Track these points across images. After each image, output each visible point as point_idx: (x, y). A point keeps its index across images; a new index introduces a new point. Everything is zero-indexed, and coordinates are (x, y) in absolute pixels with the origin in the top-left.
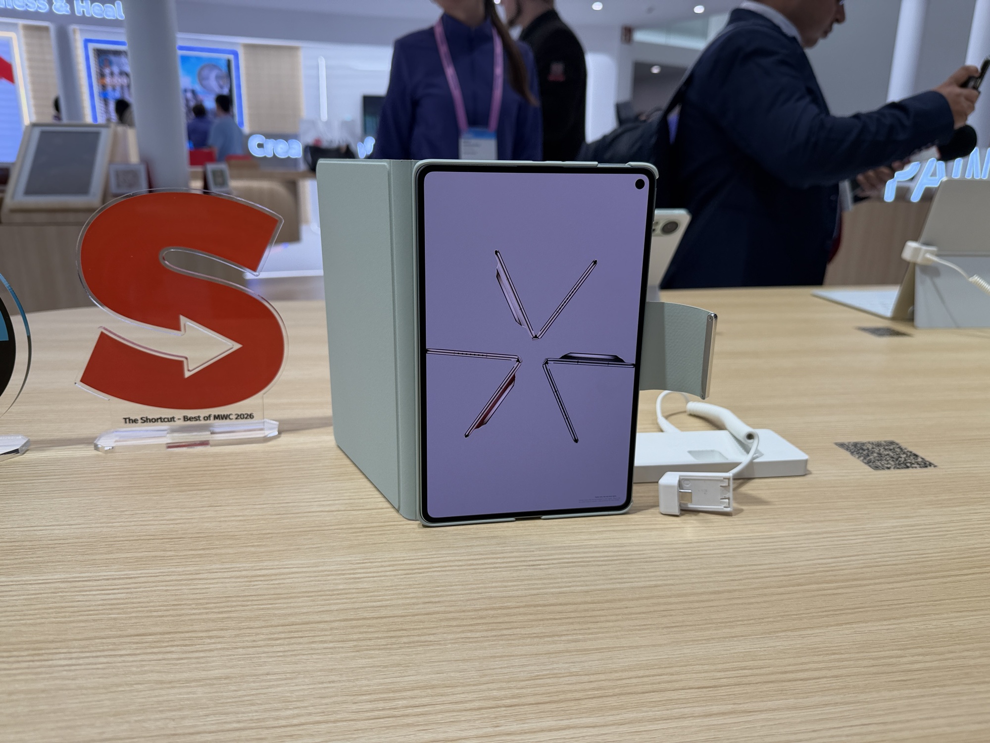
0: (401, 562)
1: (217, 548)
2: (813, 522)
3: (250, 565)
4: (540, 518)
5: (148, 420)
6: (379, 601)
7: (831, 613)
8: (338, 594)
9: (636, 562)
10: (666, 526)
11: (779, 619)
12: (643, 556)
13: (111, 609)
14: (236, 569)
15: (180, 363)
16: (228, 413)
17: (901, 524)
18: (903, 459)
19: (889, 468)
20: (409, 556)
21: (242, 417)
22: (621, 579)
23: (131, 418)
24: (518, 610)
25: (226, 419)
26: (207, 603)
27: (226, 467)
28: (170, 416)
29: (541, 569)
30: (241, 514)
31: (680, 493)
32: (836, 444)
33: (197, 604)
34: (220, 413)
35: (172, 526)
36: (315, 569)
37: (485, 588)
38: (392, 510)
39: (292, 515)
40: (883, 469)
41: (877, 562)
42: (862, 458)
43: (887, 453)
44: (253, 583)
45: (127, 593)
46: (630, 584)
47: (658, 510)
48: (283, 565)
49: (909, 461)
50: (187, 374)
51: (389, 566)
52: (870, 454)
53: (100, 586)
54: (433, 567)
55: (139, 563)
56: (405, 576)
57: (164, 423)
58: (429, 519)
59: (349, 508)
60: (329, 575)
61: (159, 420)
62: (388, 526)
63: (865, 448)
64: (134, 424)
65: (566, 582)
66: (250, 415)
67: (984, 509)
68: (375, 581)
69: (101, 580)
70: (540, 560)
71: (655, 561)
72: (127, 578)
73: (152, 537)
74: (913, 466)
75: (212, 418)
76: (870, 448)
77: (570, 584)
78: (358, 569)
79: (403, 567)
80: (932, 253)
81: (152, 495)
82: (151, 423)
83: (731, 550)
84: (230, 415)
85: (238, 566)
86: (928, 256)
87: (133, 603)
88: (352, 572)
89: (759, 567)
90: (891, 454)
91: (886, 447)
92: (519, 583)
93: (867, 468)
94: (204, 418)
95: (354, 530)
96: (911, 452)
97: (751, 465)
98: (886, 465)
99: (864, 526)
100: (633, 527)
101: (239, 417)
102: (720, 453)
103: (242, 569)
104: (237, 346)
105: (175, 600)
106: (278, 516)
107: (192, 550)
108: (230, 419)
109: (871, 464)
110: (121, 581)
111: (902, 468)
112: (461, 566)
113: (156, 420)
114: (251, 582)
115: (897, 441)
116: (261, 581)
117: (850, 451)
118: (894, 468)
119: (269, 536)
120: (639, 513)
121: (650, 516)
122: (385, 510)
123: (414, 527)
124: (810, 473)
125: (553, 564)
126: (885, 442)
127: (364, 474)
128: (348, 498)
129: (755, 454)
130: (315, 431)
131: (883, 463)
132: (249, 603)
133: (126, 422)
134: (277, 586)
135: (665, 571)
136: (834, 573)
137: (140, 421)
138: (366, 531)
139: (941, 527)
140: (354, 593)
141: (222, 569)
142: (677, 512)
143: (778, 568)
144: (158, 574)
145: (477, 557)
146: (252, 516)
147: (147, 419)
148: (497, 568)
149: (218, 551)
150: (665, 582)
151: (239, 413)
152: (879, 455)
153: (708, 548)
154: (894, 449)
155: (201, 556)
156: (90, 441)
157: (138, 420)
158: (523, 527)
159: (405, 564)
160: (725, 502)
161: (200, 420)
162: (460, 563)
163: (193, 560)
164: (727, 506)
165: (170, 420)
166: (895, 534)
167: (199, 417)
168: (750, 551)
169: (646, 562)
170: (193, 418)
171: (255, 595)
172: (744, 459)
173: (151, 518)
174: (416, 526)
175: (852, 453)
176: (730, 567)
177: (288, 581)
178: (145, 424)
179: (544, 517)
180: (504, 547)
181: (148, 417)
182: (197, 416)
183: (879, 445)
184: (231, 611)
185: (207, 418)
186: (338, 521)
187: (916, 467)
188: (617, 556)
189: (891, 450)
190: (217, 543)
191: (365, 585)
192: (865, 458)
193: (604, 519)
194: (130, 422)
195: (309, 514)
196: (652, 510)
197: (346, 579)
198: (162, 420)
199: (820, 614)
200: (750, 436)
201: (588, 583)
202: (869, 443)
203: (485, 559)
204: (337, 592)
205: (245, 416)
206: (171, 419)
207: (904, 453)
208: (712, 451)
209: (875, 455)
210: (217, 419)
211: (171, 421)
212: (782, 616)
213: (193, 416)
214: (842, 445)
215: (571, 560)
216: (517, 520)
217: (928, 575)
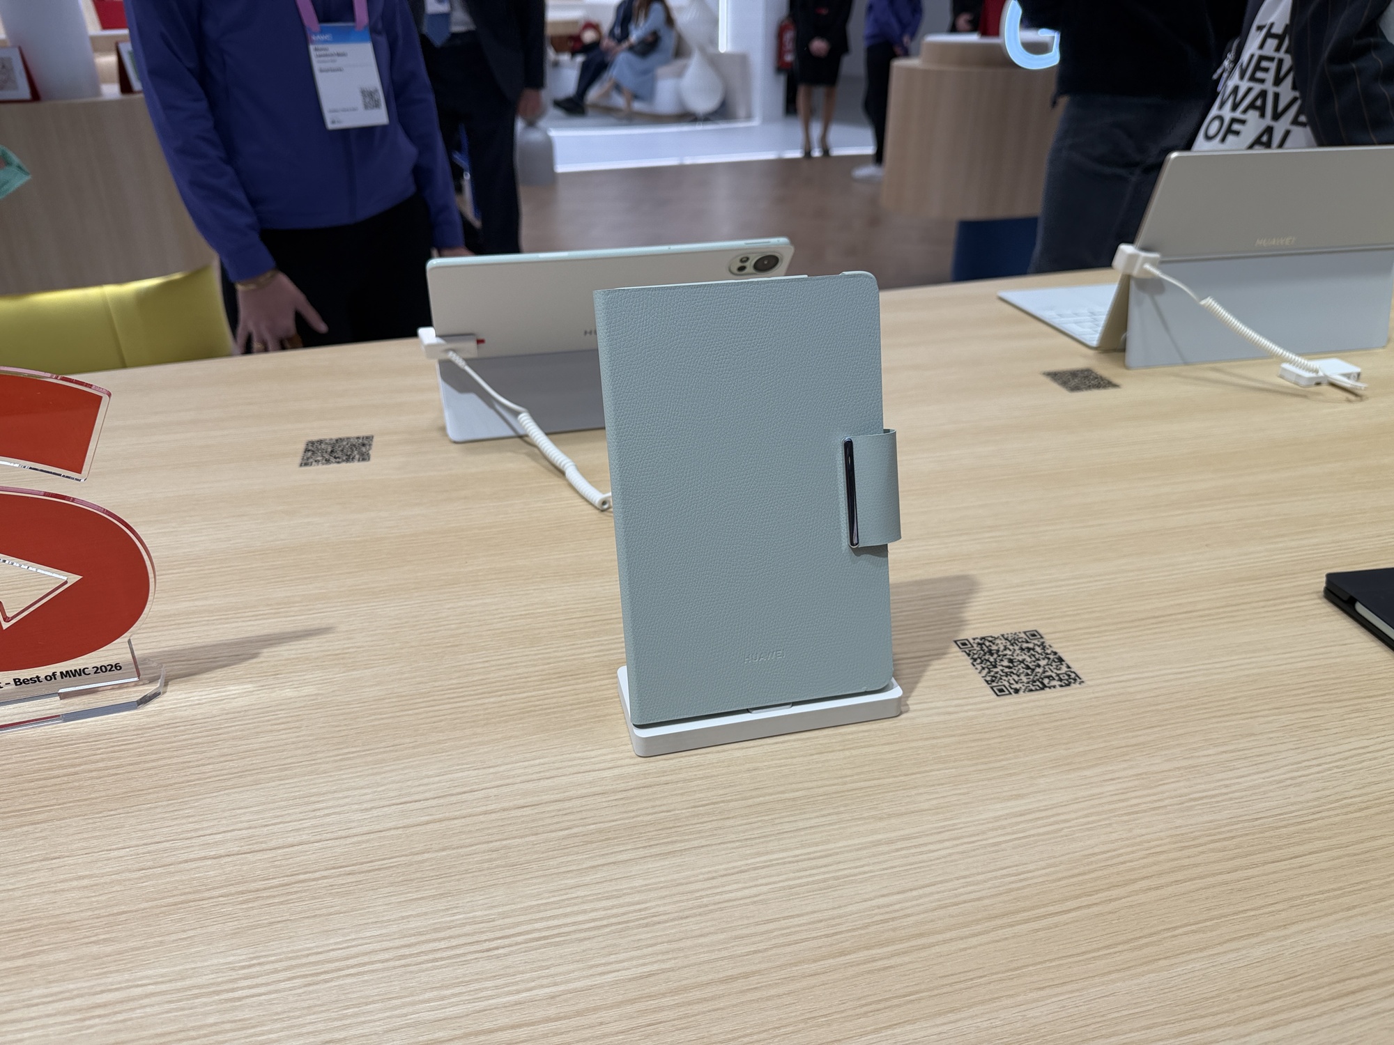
0: (304, 960)
1: (43, 952)
2: (890, 816)
3: (88, 984)
7: (873, 1007)
9: (633, 928)
11: (802, 1025)
14: (68, 995)
16: (82, 668)
17: (1007, 811)
18: (1041, 670)
19: (1017, 691)
21: (104, 670)
22: (604, 964)
25: (80, 675)
29: (498, 957)
30: (87, 873)
32: (957, 643)
34: (69, 669)
36: (179, 985)
37: (413, 1004)
40: (1010, 693)
42: (986, 671)
43: (1022, 657)
44: (88, 1023)
46: (616, 974)
48: (135, 980)
49: (1049, 672)
50: (6, 625)
51: (286, 969)
52: (998, 664)
59: (246, 848)
60: (197, 996)
63: (994, 647)
65: (528, 981)
66: (116, 666)
67: (1125, 769)
68: (261, 1004)
74: (1052, 683)
76: (1002, 648)
78: (241, 979)
79: (305, 971)
80: (1153, 263)
83: (765, 889)
84: (84, 670)
85: (71, 986)
86: (1147, 266)
88: (231, 986)
89: (796, 921)
90: (1028, 659)
91: (1025, 645)
92: (463, 989)
93: (988, 693)
94: (46, 678)
95: (245, 897)
96: (1055, 653)
98: (1015, 685)
101: (99, 671)
103: (75, 993)
104: (73, 578)
108: (86, 674)
109: (994, 683)
111: (1037, 690)
112: (387, 960)
115: (1042, 631)
116: (99, 1016)
117: (972, 657)
118: (1025, 690)
119: (123, 917)
125: (517, 944)
126: (1025, 633)
128: (246, 825)
130: (218, 673)
131: (1012, 681)
134: (121, 1026)
135: (669, 942)
138: (262, 898)
139: (1058, 814)
140: (227, 1031)
141: (46, 996)
145: (413, 940)
146: (103, 875)
151: (99, 666)
152: (1011, 664)
153: (735, 886)
154: (1034, 648)
155: (18, 971)
158: (488, 869)
159: (310, 963)
161: (40, 681)
162: (386, 956)
163: (9, 980)
166: (995, 833)
167: (38, 677)
168: (791, 887)
170: (28, 680)
175: (975, 661)
176: (757, 924)
177: (138, 1013)
182: (35, 676)
183: (1014, 641)
185: (51, 677)
186: (224, 877)
187: (1054, 687)
189: (1029, 650)
190: (45, 939)
191: (247, 1014)
192: (989, 671)
195: (186, 866)
197: (220, 1002)
201: (558, 979)
202: (1002, 636)
204: (205, 1032)
205: (109, 668)
207: (1046, 656)
209: (1005, 663)
210: (66, 676)
213: (29, 677)
214: (964, 645)
217: (1019, 917)
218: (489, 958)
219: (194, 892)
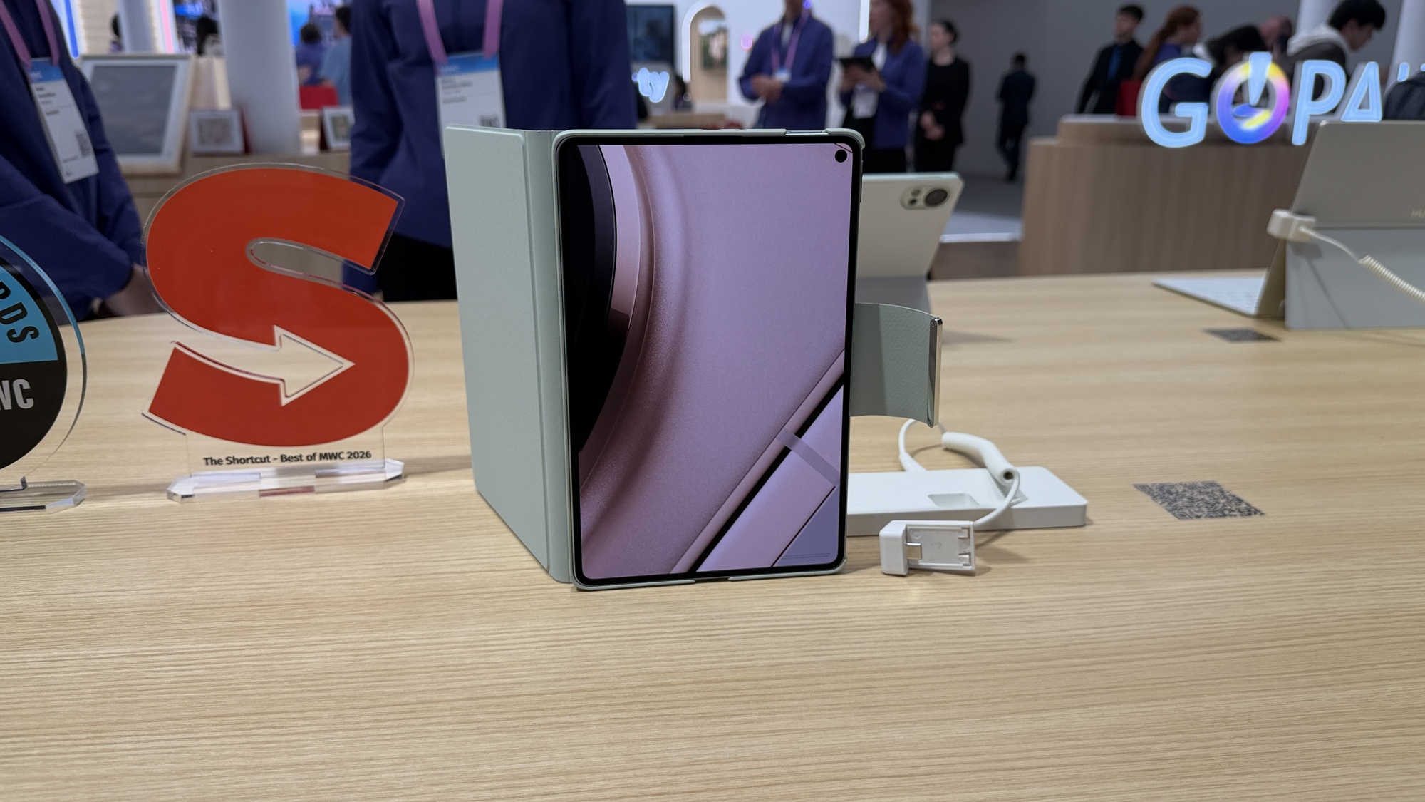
0: (546, 633)
1: (318, 617)
2: (1080, 584)
3: (358, 636)
4: (726, 580)
5: (236, 461)
6: (513, 677)
7: (1078, 693)
8: (464, 670)
10: (886, 589)
11: (1009, 699)
12: (850, 624)
13: (187, 687)
14: (341, 641)
15: (276, 387)
16: (338, 451)
17: (1197, 586)
18: (1221, 506)
19: (1198, 517)
20: (556, 626)
21: (356, 455)
22: (817, 651)
23: (214, 458)
24: (684, 687)
25: (335, 458)
26: (303, 681)
27: (333, 520)
28: (263, 456)
29: (719, 640)
30: (350, 576)
31: (907, 547)
32: (1136, 486)
33: (290, 682)
34: (327, 451)
35: (263, 591)
36: (437, 641)
37: (646, 662)
38: (541, 570)
39: (413, 578)
40: (1191, 518)
41: (1151, 633)
42: (1166, 504)
43: (1202, 497)
44: (359, 657)
45: (206, 669)
46: (829, 657)
47: (880, 569)
49: (1229, 507)
50: (285, 401)
51: (531, 637)
52: (1178, 499)
53: (174, 661)
54: (585, 638)
55: (222, 634)
56: (549, 648)
57: (255, 465)
58: (585, 581)
59: (487, 569)
60: (454, 648)
61: (250, 461)
62: (534, 589)
63: (1173, 490)
64: (218, 465)
65: (748, 655)
66: (367, 453)
67: (1312, 567)
68: (510, 655)
69: (175, 654)
70: (720, 629)
71: (865, 630)
72: (206, 652)
73: (237, 604)
74: (1233, 513)
75: (317, 457)
76: (1181, 491)
77: (753, 657)
78: (491, 640)
79: (547, 638)
80: (1308, 226)
81: (239, 553)
82: (240, 465)
83: (964, 618)
84: (340, 453)
85: (345, 637)
86: (1303, 229)
87: (213, 680)
88: (484, 643)
89: (999, 638)
90: (1207, 499)
91: (1203, 490)
92: (690, 656)
93: (1170, 518)
94: (307, 457)
95: (490, 595)
96: (1234, 496)
97: (1008, 511)
98: (1195, 513)
100: (844, 590)
101: (352, 456)
102: (971, 498)
104: (348, 364)
105: (264, 677)
106: (396, 579)
107: (286, 619)
108: (340, 458)
109: (1176, 511)
110: (198, 655)
111: (1216, 517)
113: (246, 461)
114: (357, 655)
115: (1219, 482)
116: (370, 654)
117: (1152, 495)
118: (1206, 517)
119: (384, 602)
120: (854, 573)
121: (869, 576)
122: (532, 570)
123: (567, 592)
124: (1091, 523)
125: (736, 633)
126: (1203, 483)
127: (509, 528)
128: (487, 556)
129: (1015, 497)
130: (451, 473)
131: (1192, 510)
132: (354, 680)
133: (207, 464)
134: (389, 661)
135: (875, 642)
136: (1093, 646)
137: (225, 462)
138: (505, 596)
139: (1247, 591)
140: (483, 668)
141: (323, 641)
142: (902, 571)
143: (1021, 640)
144: (244, 648)
145: (641, 626)
146: (363, 578)
147: (234, 459)
148: (664, 638)
149: (319, 620)
150: (873, 655)
151: (353, 452)
152: (1190, 501)
153: (935, 615)
154: (1212, 492)
155: (297, 626)
156: (162, 488)
157: (222, 461)
158: (704, 590)
159: (548, 634)
160: (965, 559)
161: (301, 460)
162: (619, 634)
163: (288, 631)
164: (968, 563)
165: (263, 460)
166: (1185, 598)
167: (301, 456)
168: (988, 619)
169: (854, 631)
170: (292, 458)
171: (362, 671)
172: (997, 504)
173: (237, 582)
174: (569, 590)
175: (1154, 498)
176: (959, 637)
177: (404, 654)
178: (232, 465)
179: (731, 578)
180: (676, 614)
181: (236, 457)
182: (298, 454)
183: (1193, 487)
184: (331, 689)
185: (311, 457)
186: (470, 584)
187: (1235, 516)
188: (818, 624)
189: (1208, 493)
190: (318, 610)
191: (498, 659)
192: (1170, 504)
193: (809, 581)
194: (212, 464)
195: (436, 576)
196: (873, 569)
197: (475, 652)
198: (252, 460)
199: (1062, 694)
200: (1008, 475)
201: (775, 656)
202: (1181, 484)
203: (651, 628)
204: (465, 667)
205: (360, 455)
206: (265, 459)
207: (1225, 497)
208: (961, 495)
209: (1185, 500)
210: (324, 458)
211: (265, 462)
212: (1014, 696)
213: (293, 455)
214: (1143, 488)
215: (759, 630)
216: (697, 582)
217: (1215, 649)
218: (710, 640)
219: (444, 591)
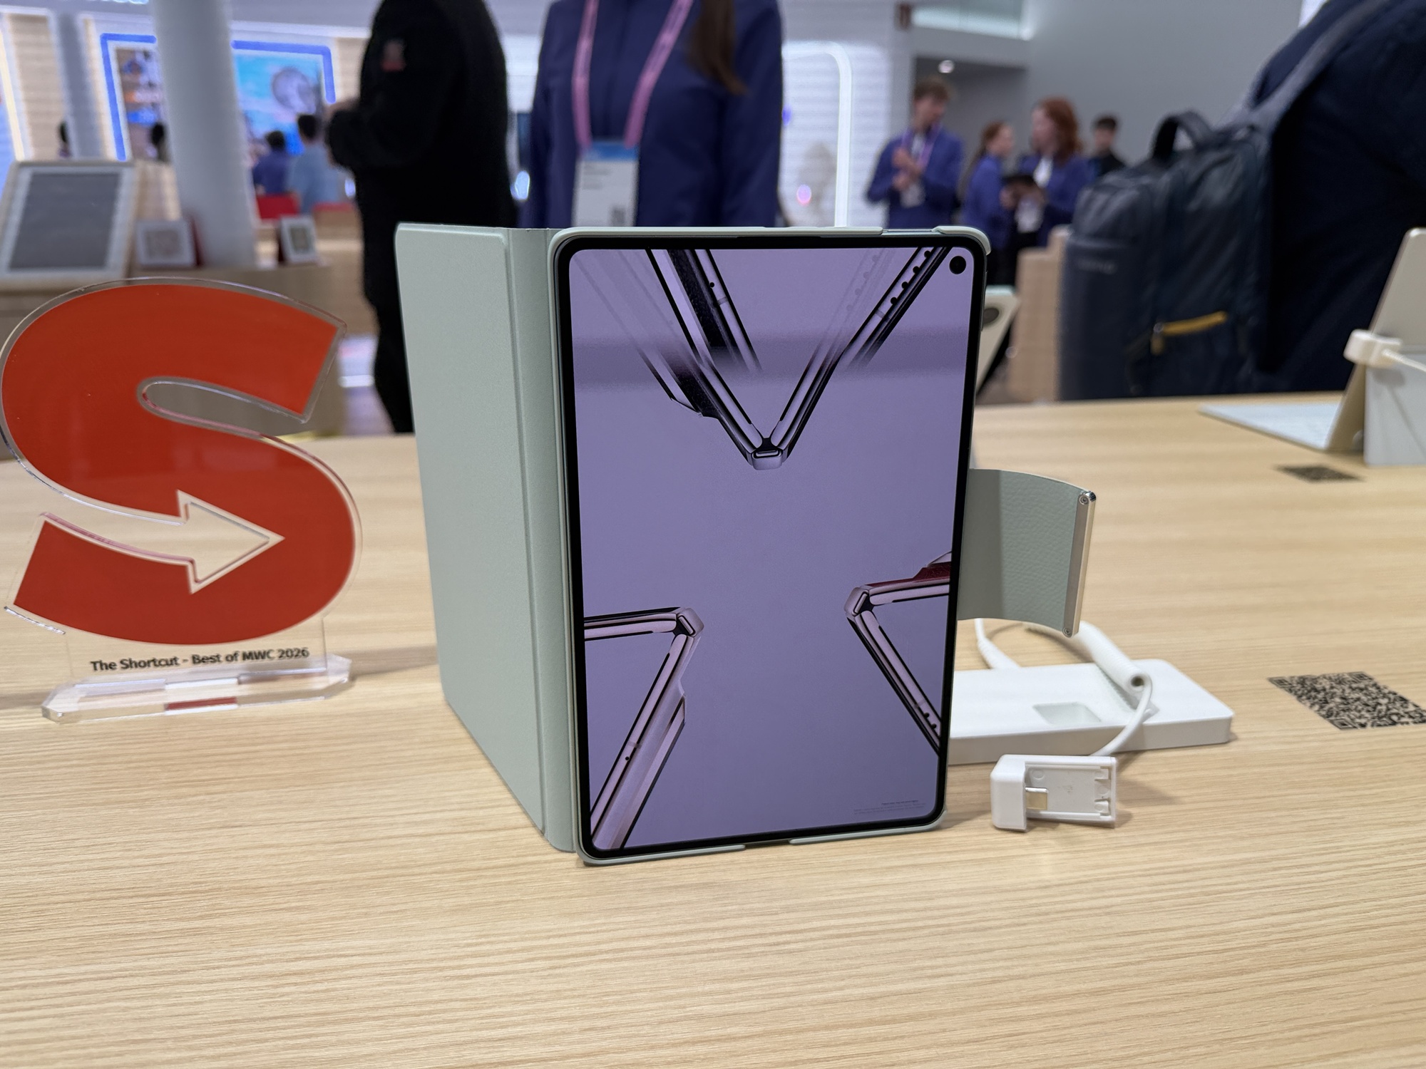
0: (544, 942)
1: (225, 914)
3: (280, 950)
4: (787, 843)
5: (133, 665)
6: (502, 1027)
8: (430, 1013)
9: (958, 932)
11: (1216, 1047)
13: (20, 1054)
14: (255, 960)
15: (182, 570)
16: (266, 649)
17: (1401, 837)
18: (1384, 708)
19: (1363, 726)
20: (559, 929)
21: (290, 654)
23: (104, 661)
24: (749, 1042)
25: (263, 658)
26: (195, 1037)
27: (258, 748)
28: (169, 657)
30: (274, 842)
31: (1028, 794)
32: (1271, 680)
33: (176, 1039)
34: (252, 649)
35: (152, 869)
36: (391, 958)
37: (692, 995)
38: (532, 831)
39: (360, 844)
40: (1355, 727)
42: (1317, 707)
43: (1356, 695)
45: (54, 1016)
47: (989, 820)
48: (338, 950)
49: (1395, 711)
50: (195, 588)
52: (1329, 700)
53: (9, 1001)
54: (601, 952)
55: (85, 950)
56: (551, 972)
57: (159, 668)
58: (592, 851)
59: (460, 828)
60: (415, 971)
61: (152, 664)
62: (524, 864)
63: (1318, 686)
64: (110, 670)
66: (303, 651)
68: (497, 984)
69: (12, 988)
70: (789, 932)
72: (58, 983)
73: (115, 894)
74: (1403, 720)
75: (240, 657)
76: (1328, 687)
77: (843, 983)
78: (468, 956)
79: (546, 953)
80: (1393, 349)
81: (126, 805)
82: (139, 669)
84: (268, 653)
86: (1388, 354)
87: (61, 1039)
88: (456, 963)
90: (1364, 698)
91: (1354, 685)
92: (752, 984)
93: (1327, 728)
94: (227, 658)
95: (465, 875)
96: (1395, 694)
97: (1141, 730)
98: (1358, 720)
99: (1340, 844)
100: (948, 858)
101: (285, 655)
102: (1087, 709)
103: (265, 958)
104: (274, 539)
105: (138, 1030)
106: (336, 846)
107: (181, 920)
108: (269, 657)
109: (1333, 718)
110: (48, 990)
111: (1385, 725)
112: (650, 948)
113: (147, 664)
114: (277, 987)
115: (1369, 673)
116: (296, 984)
117: (1295, 694)
118: (1372, 726)
119: (318, 887)
120: (957, 827)
121: (976, 833)
122: (521, 830)
123: (573, 859)
124: (1236, 739)
125: (812, 940)
126: (1350, 674)
127: (487, 758)
128: (461, 806)
129: (1147, 708)
130: (414, 673)
131: (1352, 716)
132: (270, 1035)
133: (95, 669)
134: (323, 995)
135: (1008, 948)
136: (1301, 943)
137: (119, 666)
138: (486, 877)
140: (457, 1010)
141: (230, 959)
142: (1021, 824)
143: (1202, 936)
144: (115, 974)
146: (291, 846)
147: (131, 662)
148: (713, 951)
149: (228, 922)
150: (1011, 972)
151: (284, 648)
152: (1343, 701)
153: (1080, 896)
154: (1366, 689)
156: (36, 700)
157: (115, 665)
158: (758, 861)
159: (551, 945)
160: (1102, 807)
161: (219, 661)
163: (181, 941)
164: (1107, 812)
165: (170, 663)
167: (218, 656)
168: (1150, 901)
169: (975, 930)
170: (208, 659)
171: (282, 1017)
172: (1129, 720)
173: (118, 854)
174: (573, 864)
175: (1299, 697)
176: (1119, 935)
177: (343, 984)
178: (129, 670)
179: (794, 841)
180: (725, 905)
181: (133, 660)
182: (216, 655)
183: (1340, 681)
184: (235, 1054)
185: (232, 657)
187: (1407, 723)
188: (923, 919)
189: (1361, 690)
190: (227, 903)
191: (478, 993)
192: (1322, 707)
193: (898, 842)
194: (102, 669)
197: (446, 978)
198: (156, 663)
200: (1138, 681)
202: (1324, 677)
203: (692, 932)
204: (428, 1009)
205: (295, 653)
206: (171, 661)
207: (1384, 696)
208: (1074, 705)
209: (1338, 700)
210: (248, 658)
211: (172, 664)
213: (208, 655)
214: (1280, 682)
215: (843, 931)
216: (748, 847)
218: (779, 953)
219: (402, 867)
